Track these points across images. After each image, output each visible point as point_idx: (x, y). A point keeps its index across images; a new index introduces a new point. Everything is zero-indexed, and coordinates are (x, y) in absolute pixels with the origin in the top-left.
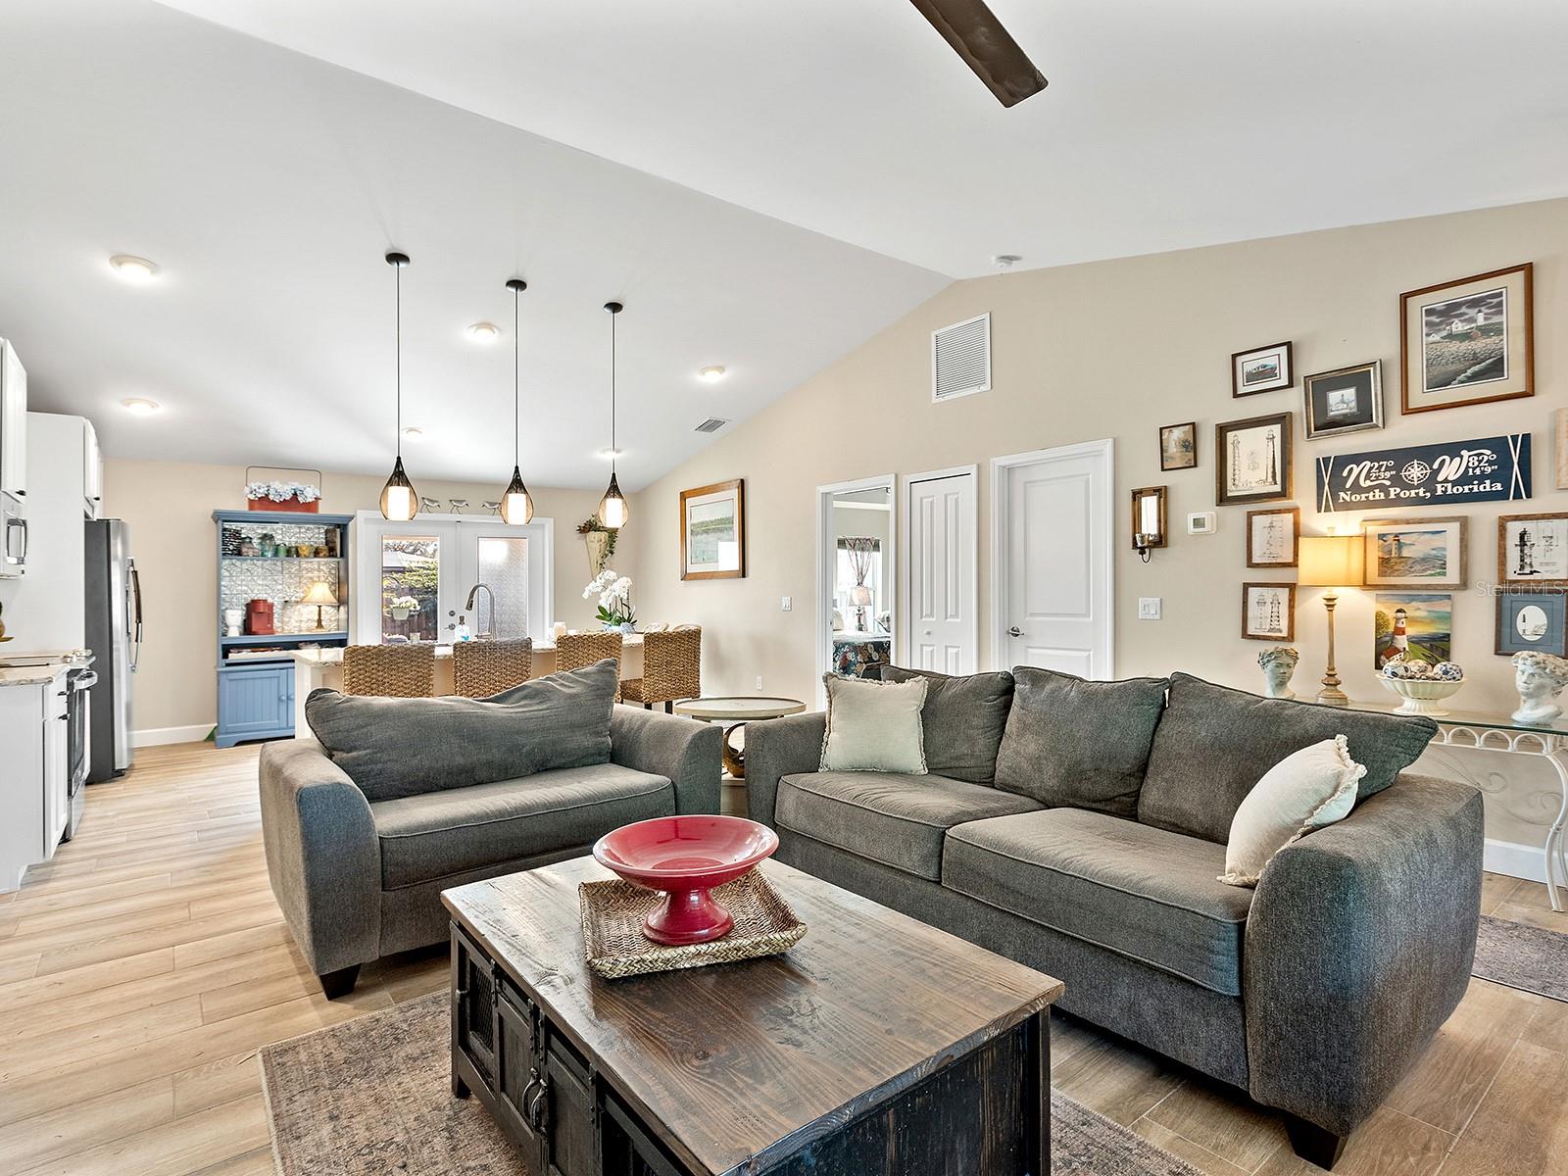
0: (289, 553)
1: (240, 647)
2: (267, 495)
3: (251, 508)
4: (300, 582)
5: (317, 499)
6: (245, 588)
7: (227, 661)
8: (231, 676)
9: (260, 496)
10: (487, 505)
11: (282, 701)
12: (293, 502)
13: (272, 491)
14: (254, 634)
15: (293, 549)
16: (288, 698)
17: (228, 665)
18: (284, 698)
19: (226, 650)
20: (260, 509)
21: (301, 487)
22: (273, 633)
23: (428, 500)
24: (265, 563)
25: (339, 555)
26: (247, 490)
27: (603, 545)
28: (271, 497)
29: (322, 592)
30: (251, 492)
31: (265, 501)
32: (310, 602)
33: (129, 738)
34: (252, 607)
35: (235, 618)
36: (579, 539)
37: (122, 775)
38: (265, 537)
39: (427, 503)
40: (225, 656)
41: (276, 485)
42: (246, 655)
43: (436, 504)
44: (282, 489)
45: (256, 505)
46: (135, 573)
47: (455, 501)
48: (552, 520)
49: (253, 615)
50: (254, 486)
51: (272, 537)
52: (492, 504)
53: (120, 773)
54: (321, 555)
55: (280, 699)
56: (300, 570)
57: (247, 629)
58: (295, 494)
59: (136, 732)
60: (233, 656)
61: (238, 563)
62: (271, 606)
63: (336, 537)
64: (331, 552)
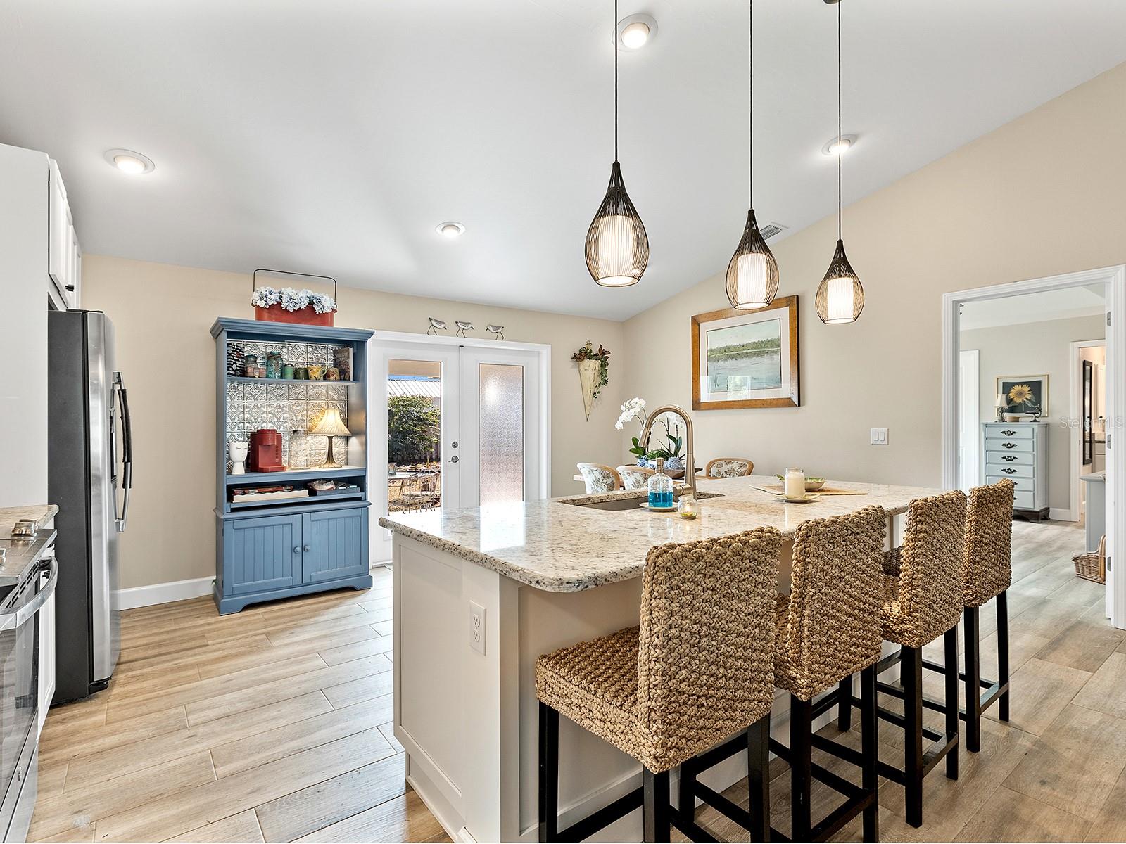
0: (296, 375)
1: (246, 487)
2: (279, 304)
3: (259, 317)
4: (307, 410)
5: (334, 311)
6: (247, 416)
7: (233, 506)
8: (238, 524)
9: (270, 303)
10: (491, 328)
11: (297, 552)
12: (310, 312)
13: (285, 298)
14: (262, 470)
15: (302, 372)
16: (303, 549)
17: (234, 510)
18: (299, 549)
19: (231, 490)
20: (270, 319)
21: (316, 295)
22: (282, 469)
23: (436, 321)
24: (270, 388)
25: (352, 379)
26: (256, 296)
27: (597, 374)
28: (284, 305)
29: (332, 421)
30: (261, 299)
31: (276, 310)
32: (321, 433)
33: (113, 597)
34: (257, 440)
35: (239, 451)
36: (572, 367)
37: (104, 688)
38: (271, 356)
39: (434, 323)
40: (230, 499)
41: (288, 291)
42: (252, 498)
43: (443, 326)
44: (297, 296)
45: (266, 315)
46: (123, 393)
47: (462, 323)
48: (550, 346)
49: (260, 448)
50: (264, 290)
51: (279, 356)
52: (496, 328)
53: (102, 685)
54: (332, 378)
55: (293, 550)
56: (307, 395)
57: (252, 464)
58: (311, 303)
59: (121, 591)
60: (239, 499)
61: (240, 387)
62: (279, 437)
63: (348, 357)
64: (343, 375)
